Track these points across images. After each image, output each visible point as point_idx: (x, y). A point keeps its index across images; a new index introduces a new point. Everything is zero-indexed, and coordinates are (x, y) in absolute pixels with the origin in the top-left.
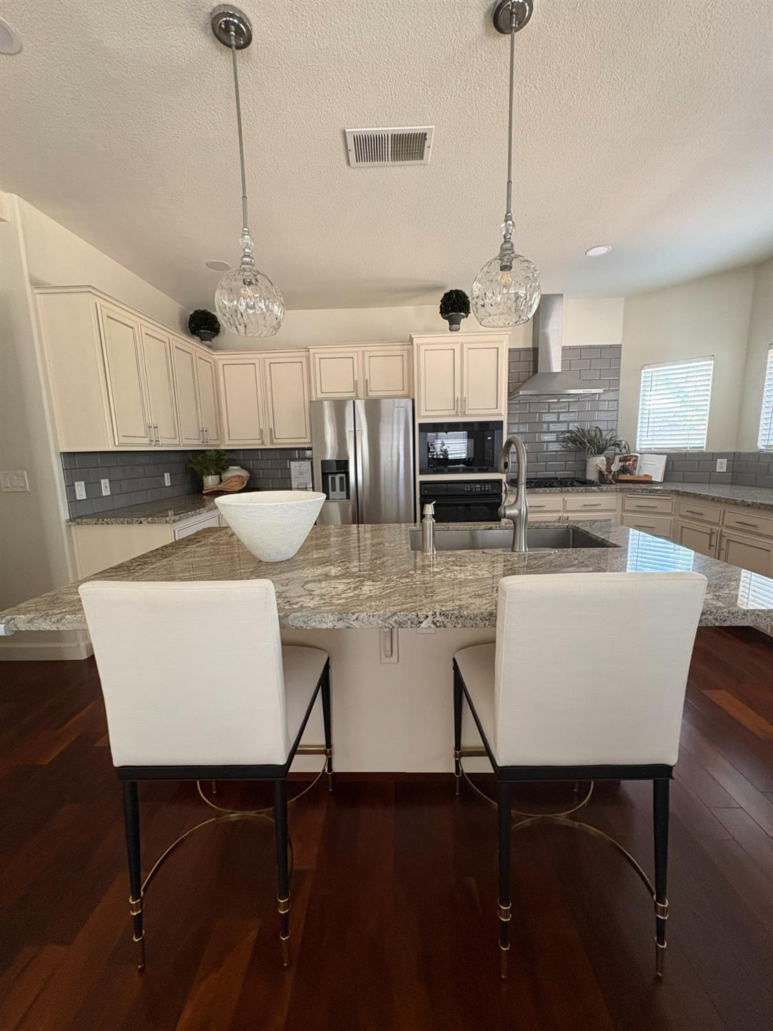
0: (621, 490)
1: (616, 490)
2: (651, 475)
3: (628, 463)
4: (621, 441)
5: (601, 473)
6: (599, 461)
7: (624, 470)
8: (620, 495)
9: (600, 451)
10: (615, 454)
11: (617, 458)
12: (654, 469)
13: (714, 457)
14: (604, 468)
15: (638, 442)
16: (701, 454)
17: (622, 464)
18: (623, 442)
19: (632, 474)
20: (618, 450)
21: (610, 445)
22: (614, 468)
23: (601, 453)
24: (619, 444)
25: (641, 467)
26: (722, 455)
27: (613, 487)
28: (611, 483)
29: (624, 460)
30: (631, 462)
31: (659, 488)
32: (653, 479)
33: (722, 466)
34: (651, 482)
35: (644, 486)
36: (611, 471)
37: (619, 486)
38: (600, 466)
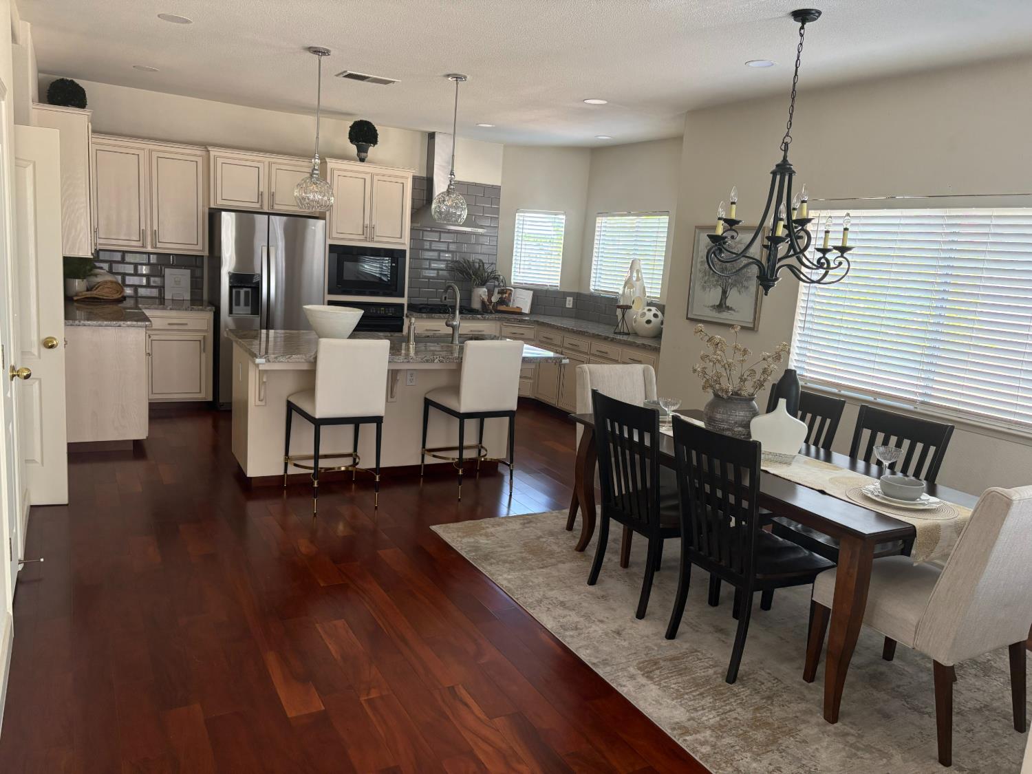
0: (499, 319)
1: (495, 319)
2: (521, 307)
3: (504, 296)
4: (499, 276)
5: (483, 302)
6: (482, 292)
7: (502, 302)
8: (498, 323)
9: (483, 284)
10: (495, 286)
11: (496, 290)
12: (523, 302)
13: (565, 295)
14: (486, 298)
15: (512, 277)
16: (557, 292)
17: (500, 296)
18: (501, 277)
19: (507, 305)
20: (497, 283)
21: (491, 279)
22: (494, 299)
23: (484, 285)
24: (498, 278)
25: (514, 300)
26: (570, 294)
27: (493, 316)
28: (491, 313)
29: (501, 292)
30: (507, 295)
31: (527, 318)
32: (523, 311)
33: (569, 303)
34: (521, 314)
35: (515, 316)
36: (492, 302)
37: (498, 315)
38: (483, 297)
